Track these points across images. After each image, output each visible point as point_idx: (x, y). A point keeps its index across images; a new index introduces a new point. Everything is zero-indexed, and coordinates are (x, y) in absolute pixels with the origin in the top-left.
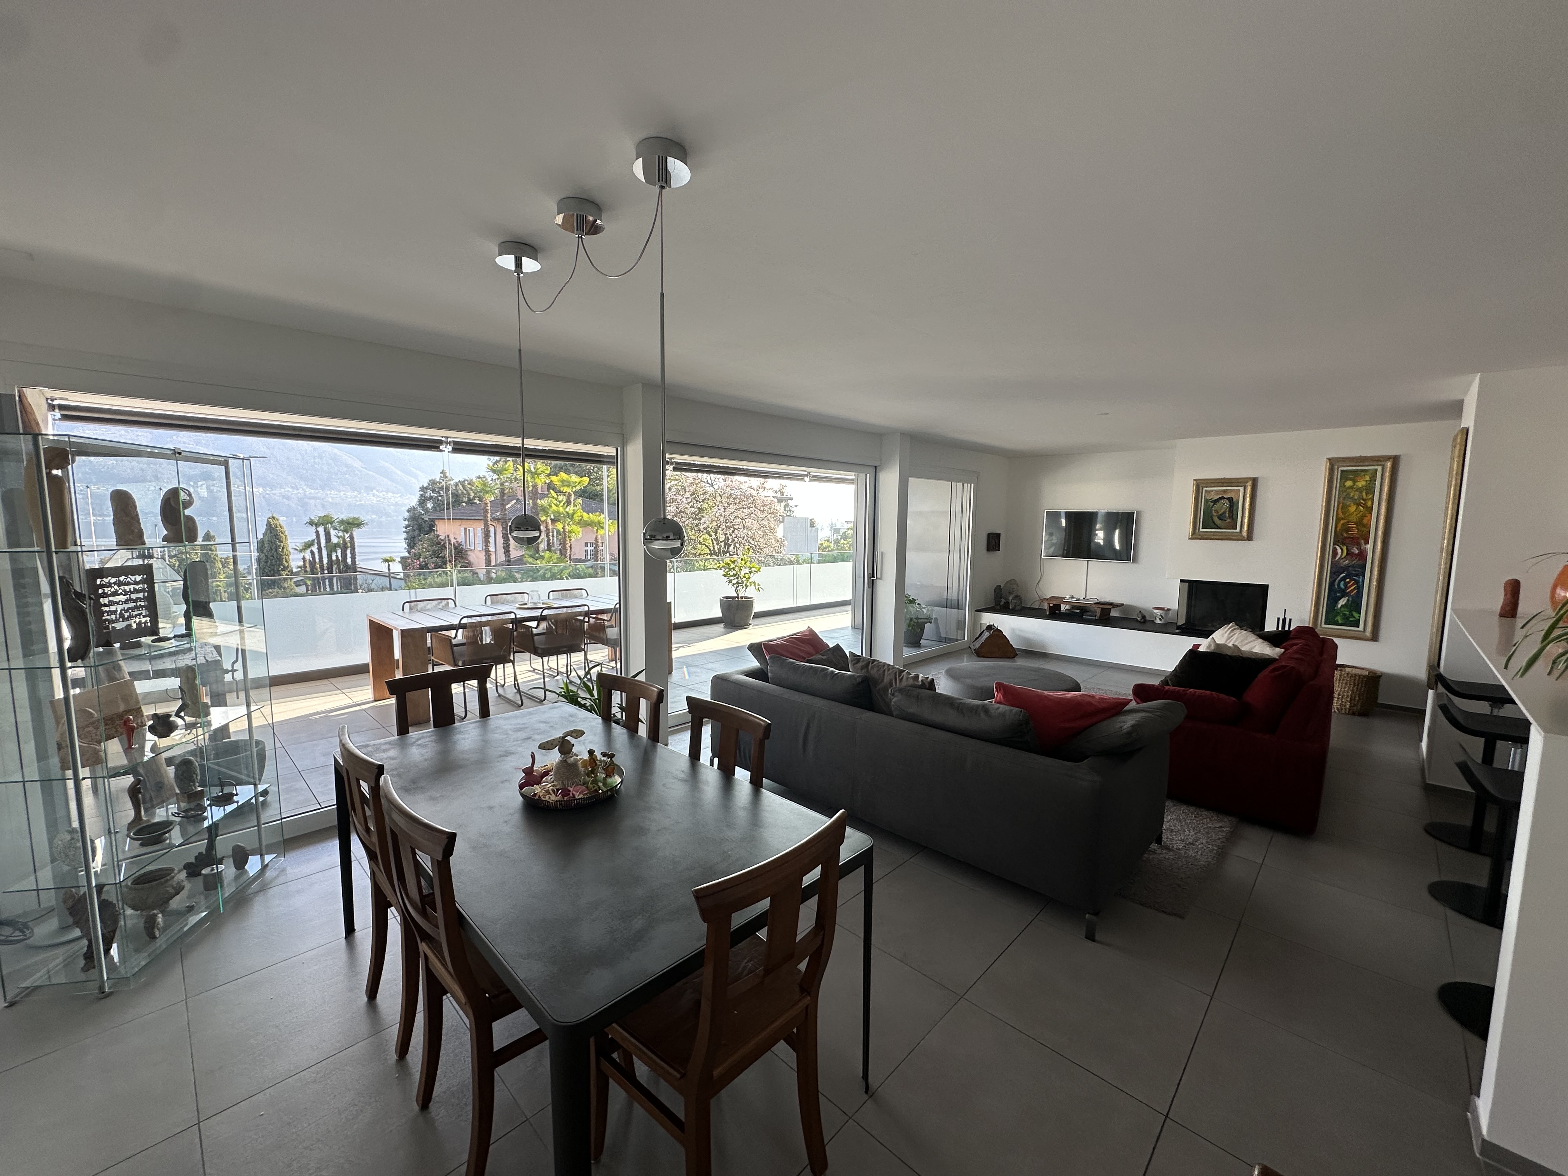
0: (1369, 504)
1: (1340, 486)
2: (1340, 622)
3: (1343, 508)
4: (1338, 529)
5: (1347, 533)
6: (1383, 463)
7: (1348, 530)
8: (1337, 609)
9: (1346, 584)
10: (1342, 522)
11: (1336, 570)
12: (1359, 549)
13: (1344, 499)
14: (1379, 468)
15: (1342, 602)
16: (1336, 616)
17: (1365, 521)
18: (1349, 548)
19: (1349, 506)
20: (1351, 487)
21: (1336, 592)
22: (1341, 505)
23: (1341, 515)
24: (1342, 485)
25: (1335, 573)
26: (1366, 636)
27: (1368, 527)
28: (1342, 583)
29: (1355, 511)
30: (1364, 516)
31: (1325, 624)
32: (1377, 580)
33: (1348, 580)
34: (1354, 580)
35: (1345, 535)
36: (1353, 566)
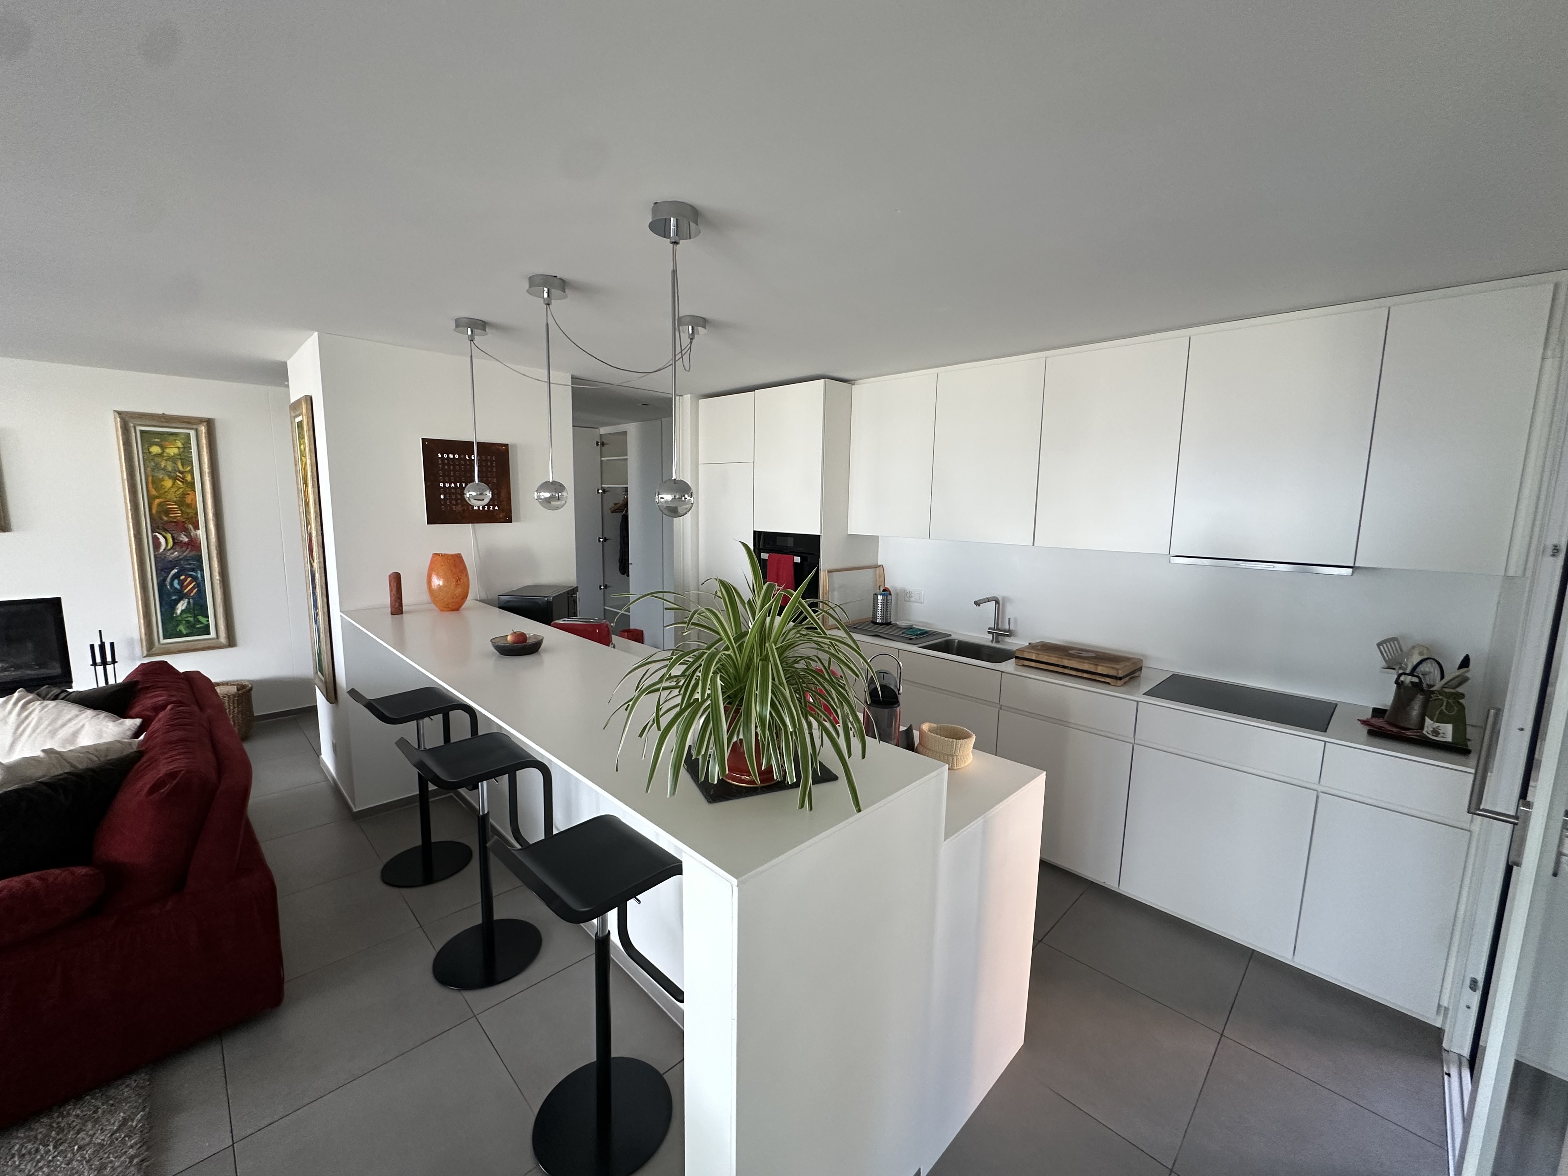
0: (189, 478)
1: (143, 453)
2: (184, 632)
3: (155, 483)
4: (154, 511)
5: (167, 516)
6: (195, 427)
7: (167, 512)
8: (177, 617)
9: (181, 583)
10: (157, 501)
11: (163, 566)
12: (188, 535)
13: (153, 470)
14: (192, 433)
15: (181, 606)
16: (178, 625)
17: (188, 500)
18: (175, 535)
19: (162, 480)
20: (160, 455)
21: (169, 595)
22: (150, 479)
23: (154, 493)
24: (146, 452)
25: (162, 570)
26: (221, 643)
27: (193, 506)
28: (176, 582)
29: (172, 487)
30: (184, 495)
31: (164, 638)
32: (219, 573)
33: (183, 577)
34: (191, 576)
35: (166, 519)
36: (185, 559)
